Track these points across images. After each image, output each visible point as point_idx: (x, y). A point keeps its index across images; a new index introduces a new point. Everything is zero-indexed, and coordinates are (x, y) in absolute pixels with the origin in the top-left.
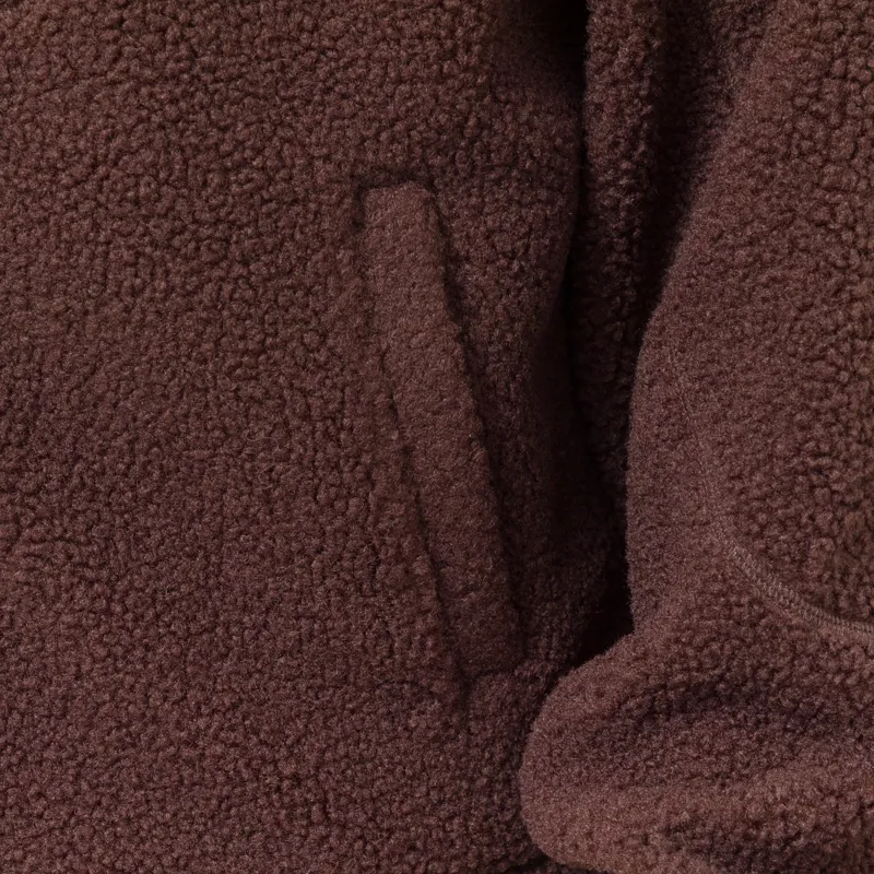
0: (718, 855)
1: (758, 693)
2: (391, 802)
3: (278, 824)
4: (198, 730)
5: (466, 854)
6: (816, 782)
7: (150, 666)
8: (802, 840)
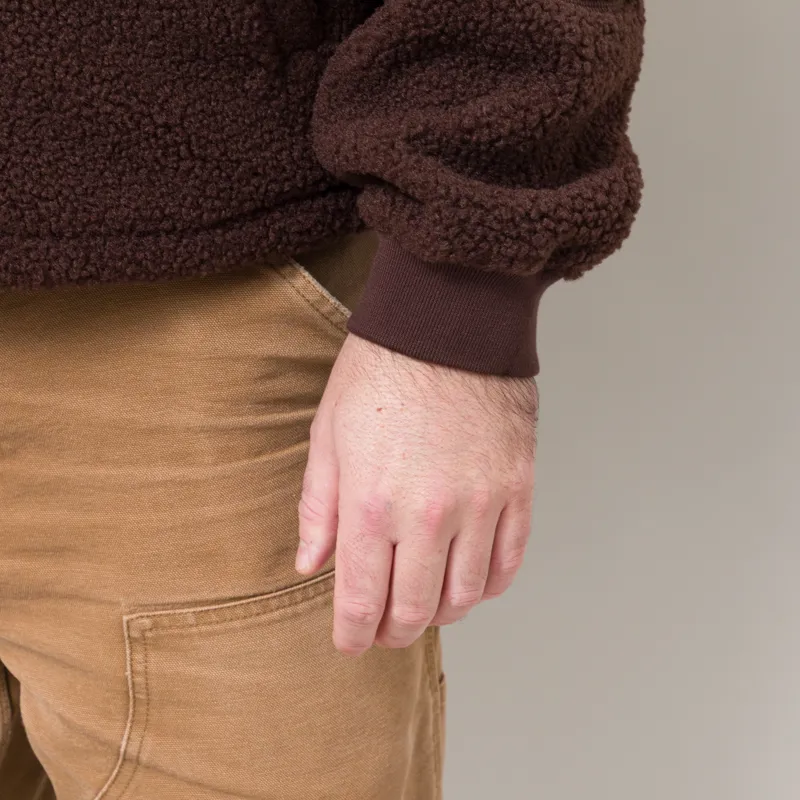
0: (444, 157)
1: (468, 41)
2: (237, 142)
3: (157, 160)
4: (93, 95)
5: (294, 176)
6: (510, 101)
7: (54, 49)
8: (502, 142)
